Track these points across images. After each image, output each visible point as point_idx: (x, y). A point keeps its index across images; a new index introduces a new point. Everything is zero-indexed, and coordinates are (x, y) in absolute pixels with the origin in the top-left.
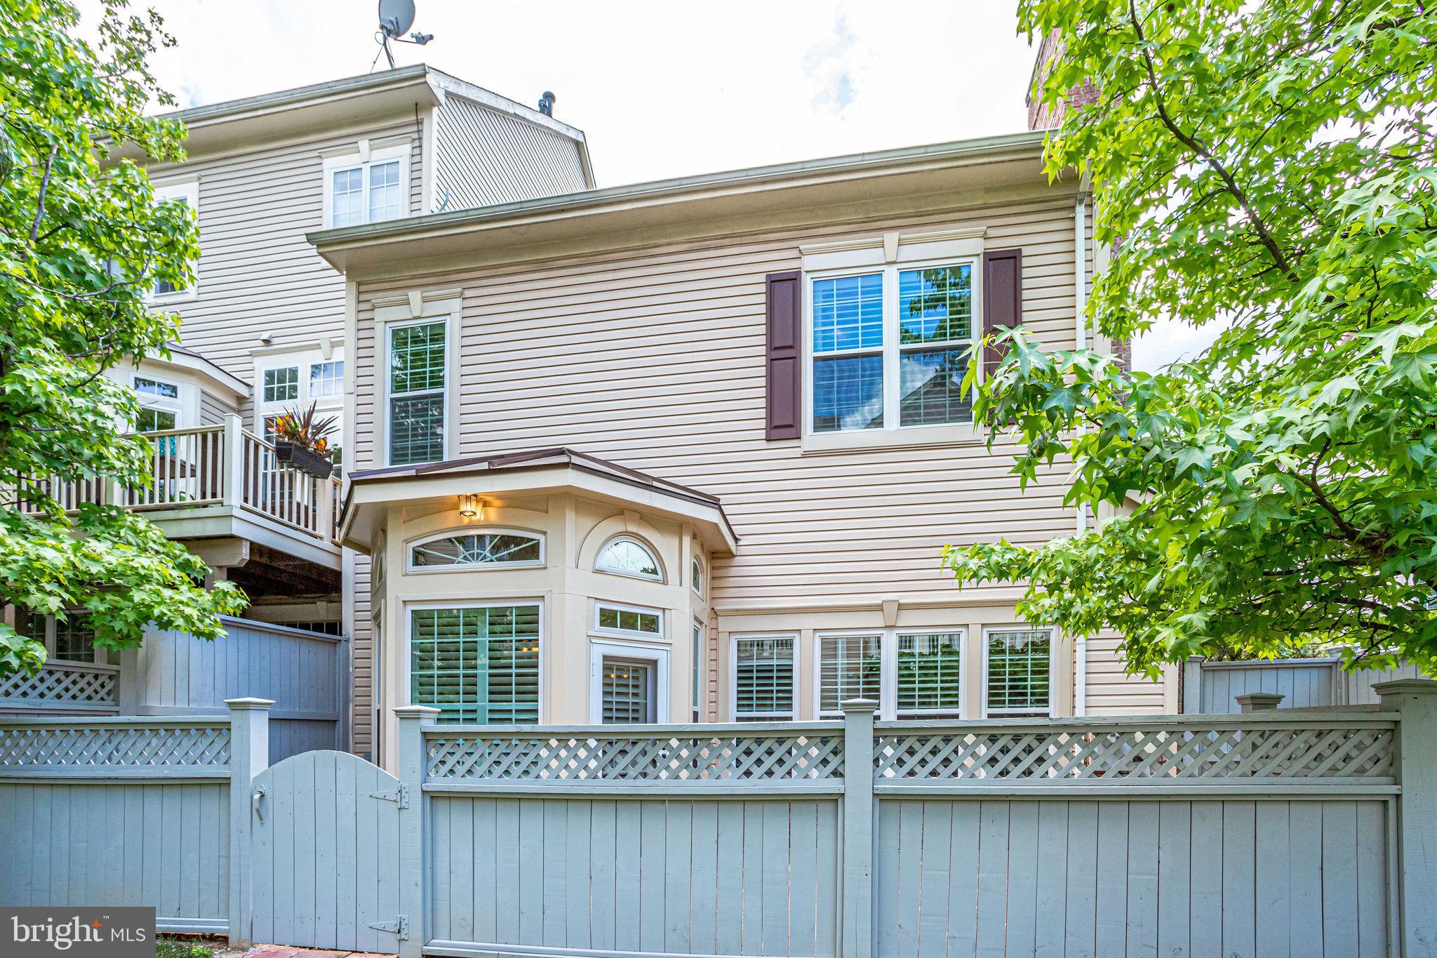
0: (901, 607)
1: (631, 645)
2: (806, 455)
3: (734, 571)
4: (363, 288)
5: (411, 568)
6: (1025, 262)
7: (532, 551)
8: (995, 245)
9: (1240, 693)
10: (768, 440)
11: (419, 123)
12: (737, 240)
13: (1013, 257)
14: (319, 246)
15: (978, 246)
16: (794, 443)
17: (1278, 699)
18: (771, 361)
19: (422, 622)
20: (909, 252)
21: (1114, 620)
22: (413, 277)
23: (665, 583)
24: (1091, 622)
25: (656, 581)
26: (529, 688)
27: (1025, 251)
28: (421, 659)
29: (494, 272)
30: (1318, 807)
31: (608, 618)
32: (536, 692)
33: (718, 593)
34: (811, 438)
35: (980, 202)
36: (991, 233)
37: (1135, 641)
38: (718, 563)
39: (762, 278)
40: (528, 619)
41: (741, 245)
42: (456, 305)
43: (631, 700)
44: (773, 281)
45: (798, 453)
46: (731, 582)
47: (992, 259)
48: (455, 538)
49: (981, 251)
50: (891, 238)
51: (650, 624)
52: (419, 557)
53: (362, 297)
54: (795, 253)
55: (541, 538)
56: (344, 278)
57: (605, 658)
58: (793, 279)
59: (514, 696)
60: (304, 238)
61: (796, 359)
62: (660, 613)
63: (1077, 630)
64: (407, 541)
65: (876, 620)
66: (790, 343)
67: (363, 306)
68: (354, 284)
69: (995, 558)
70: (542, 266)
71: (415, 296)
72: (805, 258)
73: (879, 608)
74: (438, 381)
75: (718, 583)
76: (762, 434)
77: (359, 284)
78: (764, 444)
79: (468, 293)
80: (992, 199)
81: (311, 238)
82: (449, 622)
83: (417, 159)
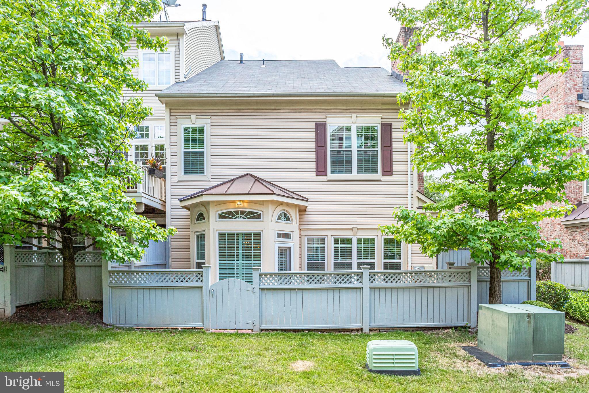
0: (358, 229)
1: (284, 243)
2: (328, 181)
3: (306, 216)
4: (172, 111)
5: (218, 220)
6: (393, 127)
7: (259, 216)
8: (385, 121)
9: (448, 261)
10: (316, 175)
11: (178, 40)
12: (306, 110)
13: (390, 125)
14: (159, 97)
15: (380, 121)
16: (325, 177)
17: (454, 263)
18: (317, 151)
19: (222, 236)
20: (360, 120)
21: (419, 242)
22: (191, 109)
23: (292, 223)
24: (413, 241)
25: (290, 223)
26: (258, 257)
27: (393, 124)
28: (222, 248)
29: (222, 111)
30: (456, 288)
31: (279, 235)
32: (260, 258)
33: (302, 223)
34: (330, 176)
35: (380, 107)
36: (384, 117)
37: (423, 246)
38: (301, 213)
39: (314, 123)
40: (257, 236)
41: (307, 112)
42: (209, 121)
43: (283, 259)
44: (318, 125)
45: (326, 180)
46: (305, 220)
47: (384, 125)
48: (234, 211)
49: (380, 122)
50: (354, 116)
51: (288, 236)
52: (221, 216)
53: (172, 114)
54: (324, 117)
55: (261, 213)
56: (164, 106)
57: (279, 247)
58: (324, 125)
59: (253, 259)
60: (154, 95)
61: (325, 150)
62: (291, 233)
63: (409, 242)
64: (217, 211)
65: (350, 233)
66: (323, 145)
67: (172, 117)
68: (169, 110)
69: (391, 230)
70: (239, 111)
71: (193, 117)
72: (328, 119)
73: (352, 229)
74: (202, 146)
75: (301, 220)
76: (315, 173)
77: (171, 109)
78: (315, 176)
79: (212, 117)
80: (384, 107)
81: (156, 95)
82: (231, 236)
83: (178, 53)
